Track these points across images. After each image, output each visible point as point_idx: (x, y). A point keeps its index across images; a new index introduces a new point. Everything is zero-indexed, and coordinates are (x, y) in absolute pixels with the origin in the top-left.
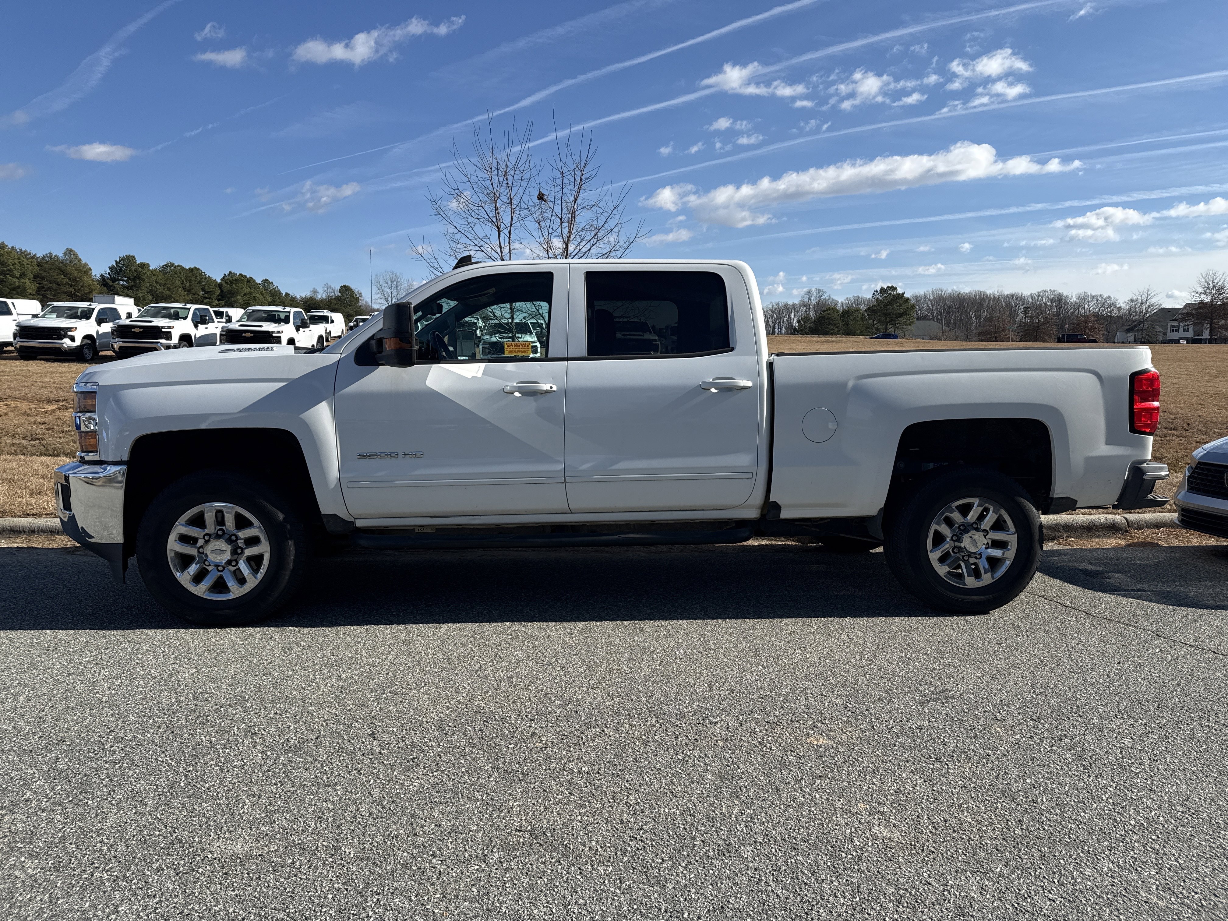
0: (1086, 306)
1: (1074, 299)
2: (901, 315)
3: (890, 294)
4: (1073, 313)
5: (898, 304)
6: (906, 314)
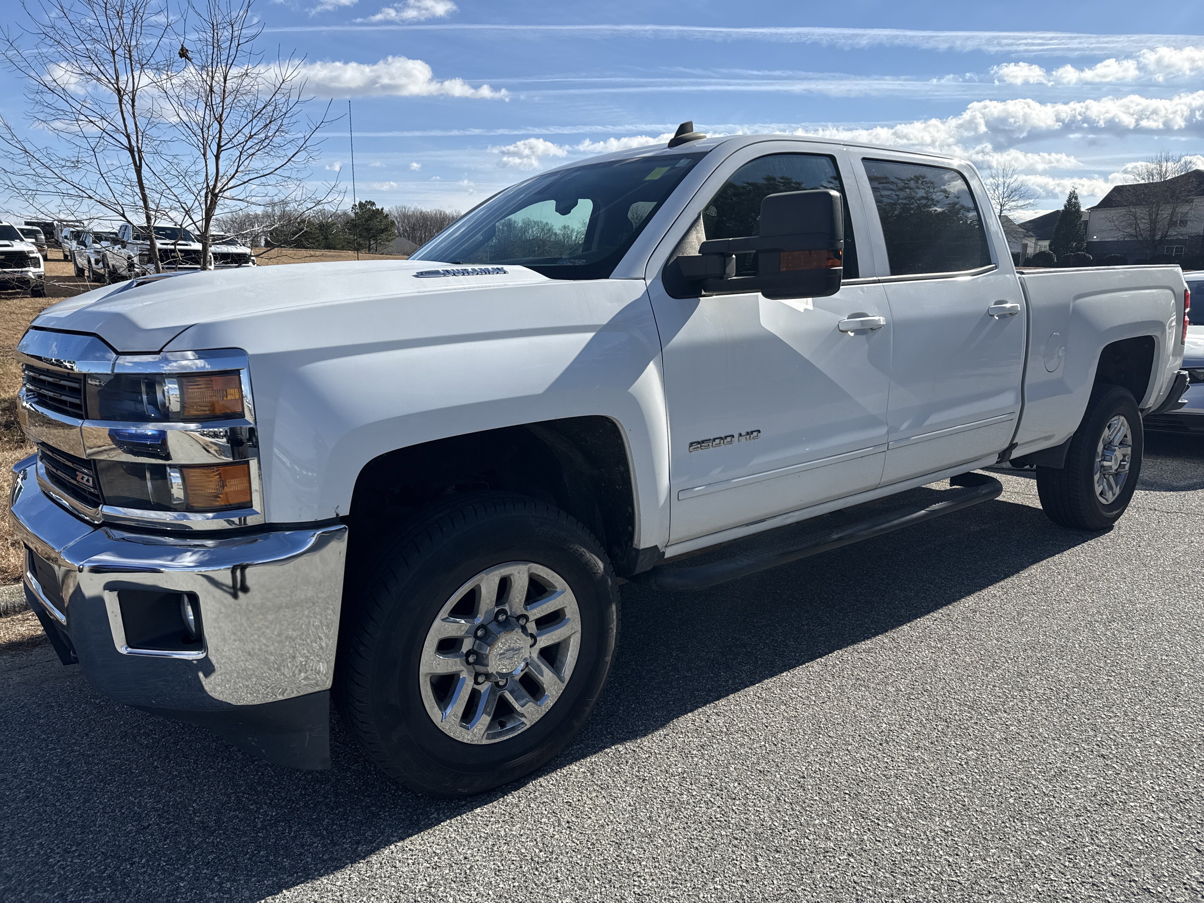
0: (530, 231)
1: (520, 224)
2: (383, 231)
3: (370, 209)
4: (521, 237)
5: (378, 220)
6: (387, 230)
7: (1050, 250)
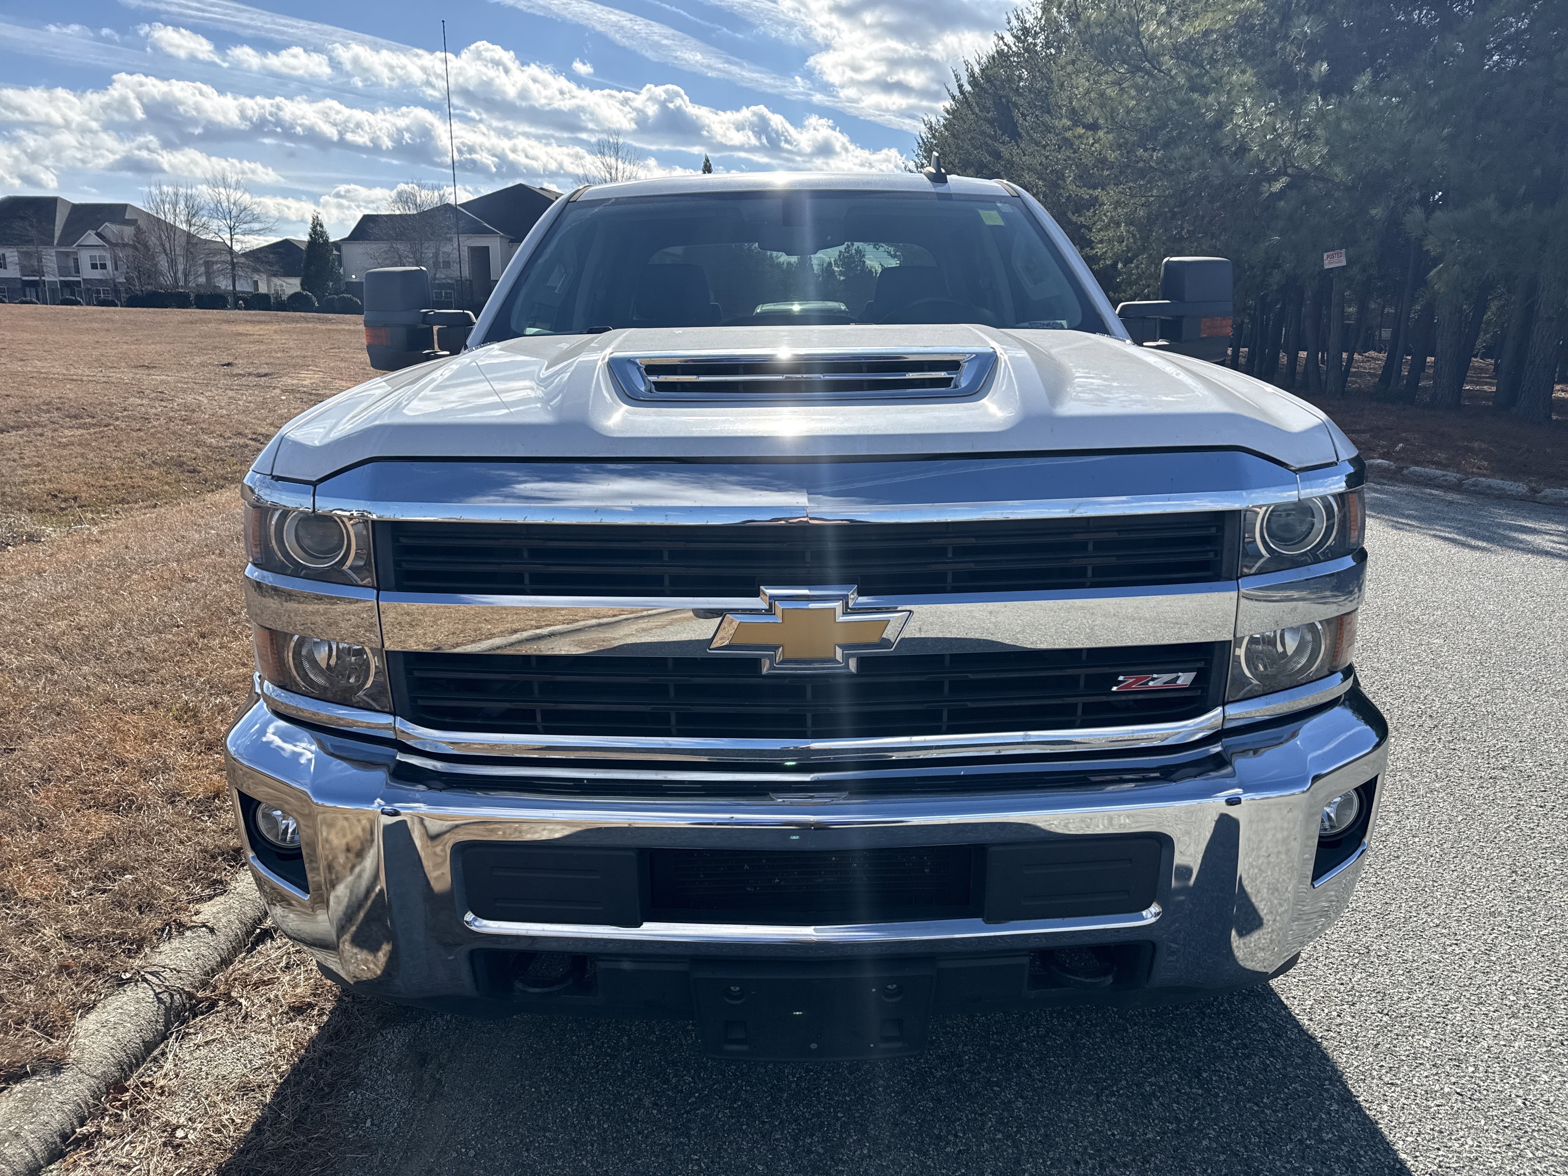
7: (303, 289)
